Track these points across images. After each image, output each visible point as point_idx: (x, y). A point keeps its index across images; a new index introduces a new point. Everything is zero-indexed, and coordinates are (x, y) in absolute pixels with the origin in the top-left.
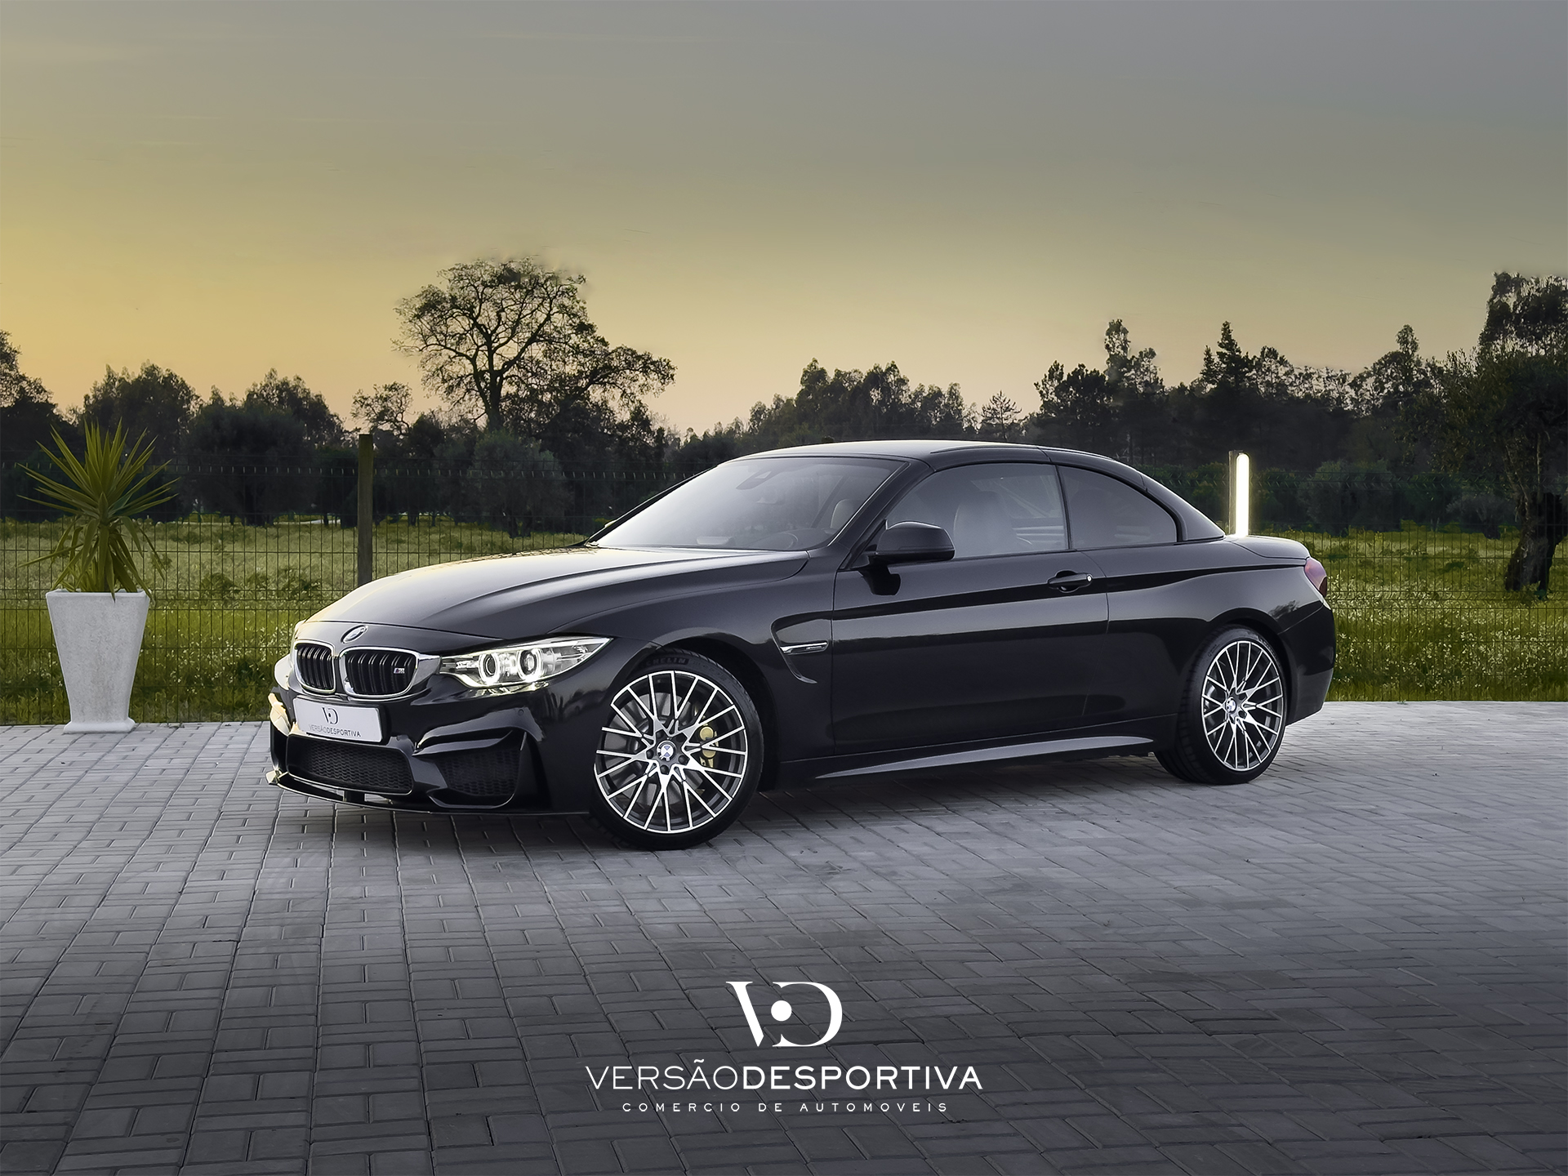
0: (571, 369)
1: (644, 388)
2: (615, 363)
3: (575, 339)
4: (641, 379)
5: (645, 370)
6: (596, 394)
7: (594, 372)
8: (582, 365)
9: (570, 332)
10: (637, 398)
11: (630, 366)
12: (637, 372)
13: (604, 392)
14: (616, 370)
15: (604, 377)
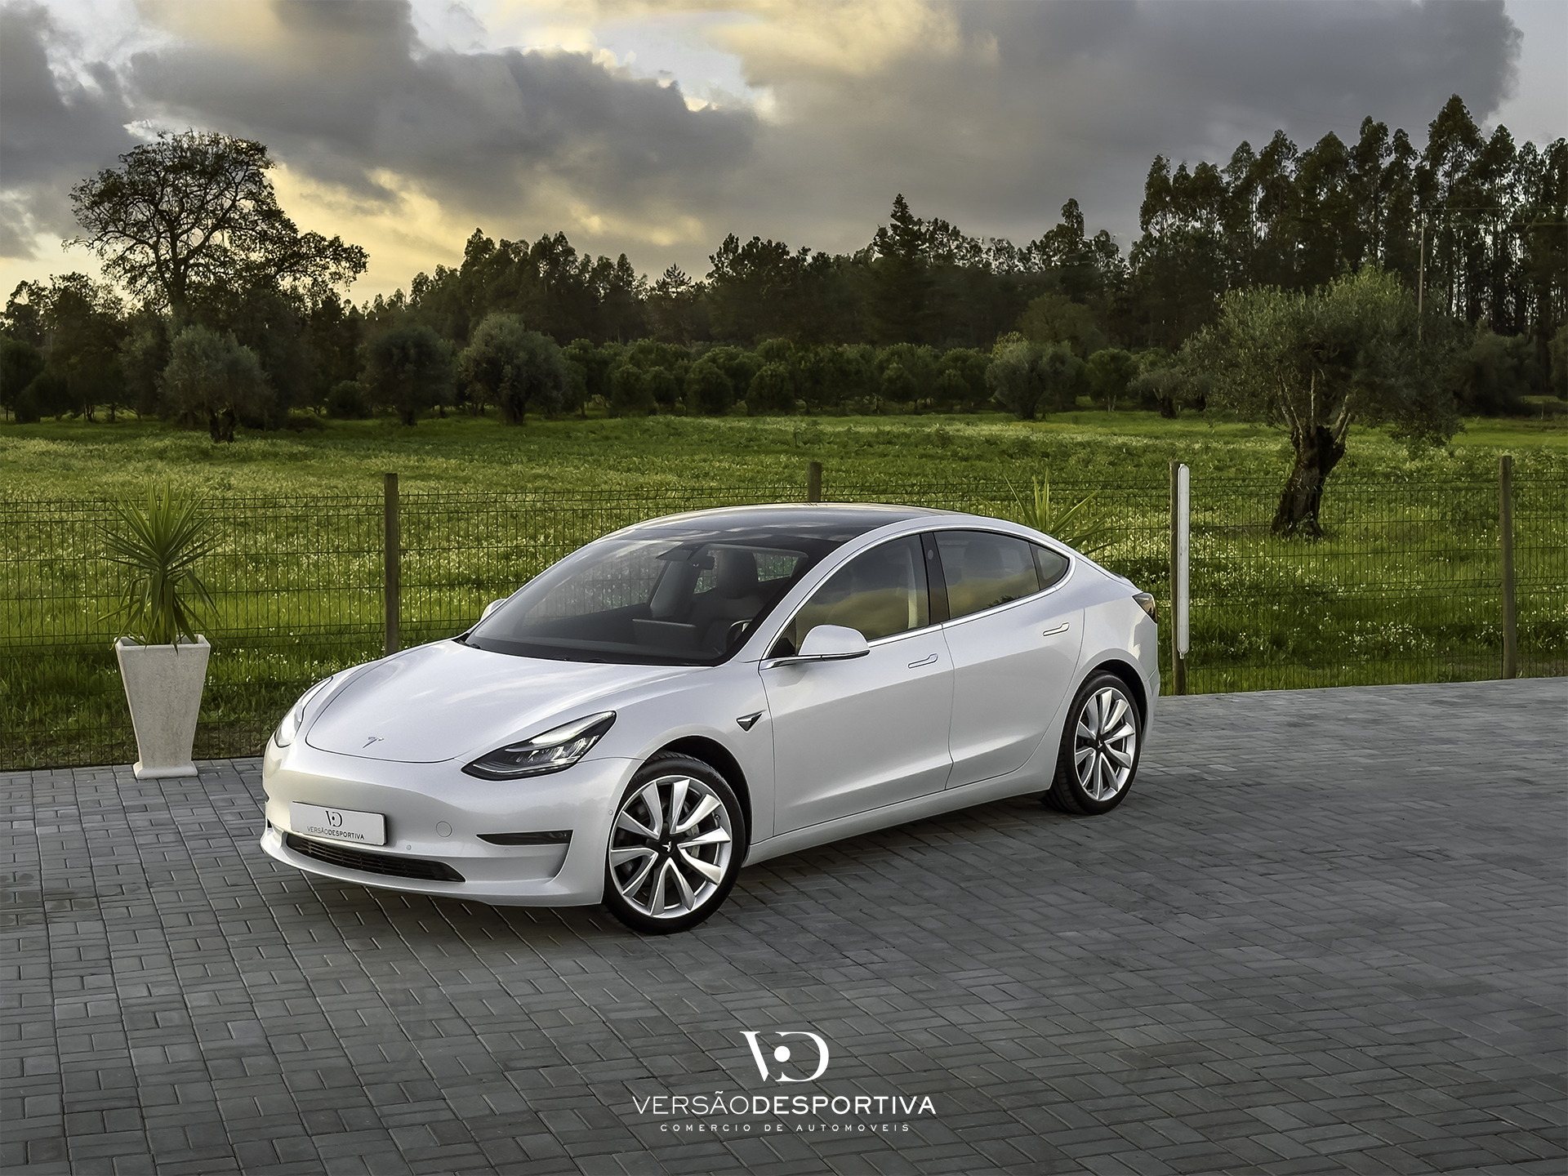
0: (256, 256)
1: (336, 276)
2: (304, 250)
3: (262, 226)
4: (333, 268)
5: (337, 259)
6: (285, 283)
7: (283, 260)
8: (271, 252)
9: (256, 218)
10: (329, 287)
11: (320, 252)
12: (328, 260)
13: (294, 280)
14: (305, 256)
15: (291, 265)
